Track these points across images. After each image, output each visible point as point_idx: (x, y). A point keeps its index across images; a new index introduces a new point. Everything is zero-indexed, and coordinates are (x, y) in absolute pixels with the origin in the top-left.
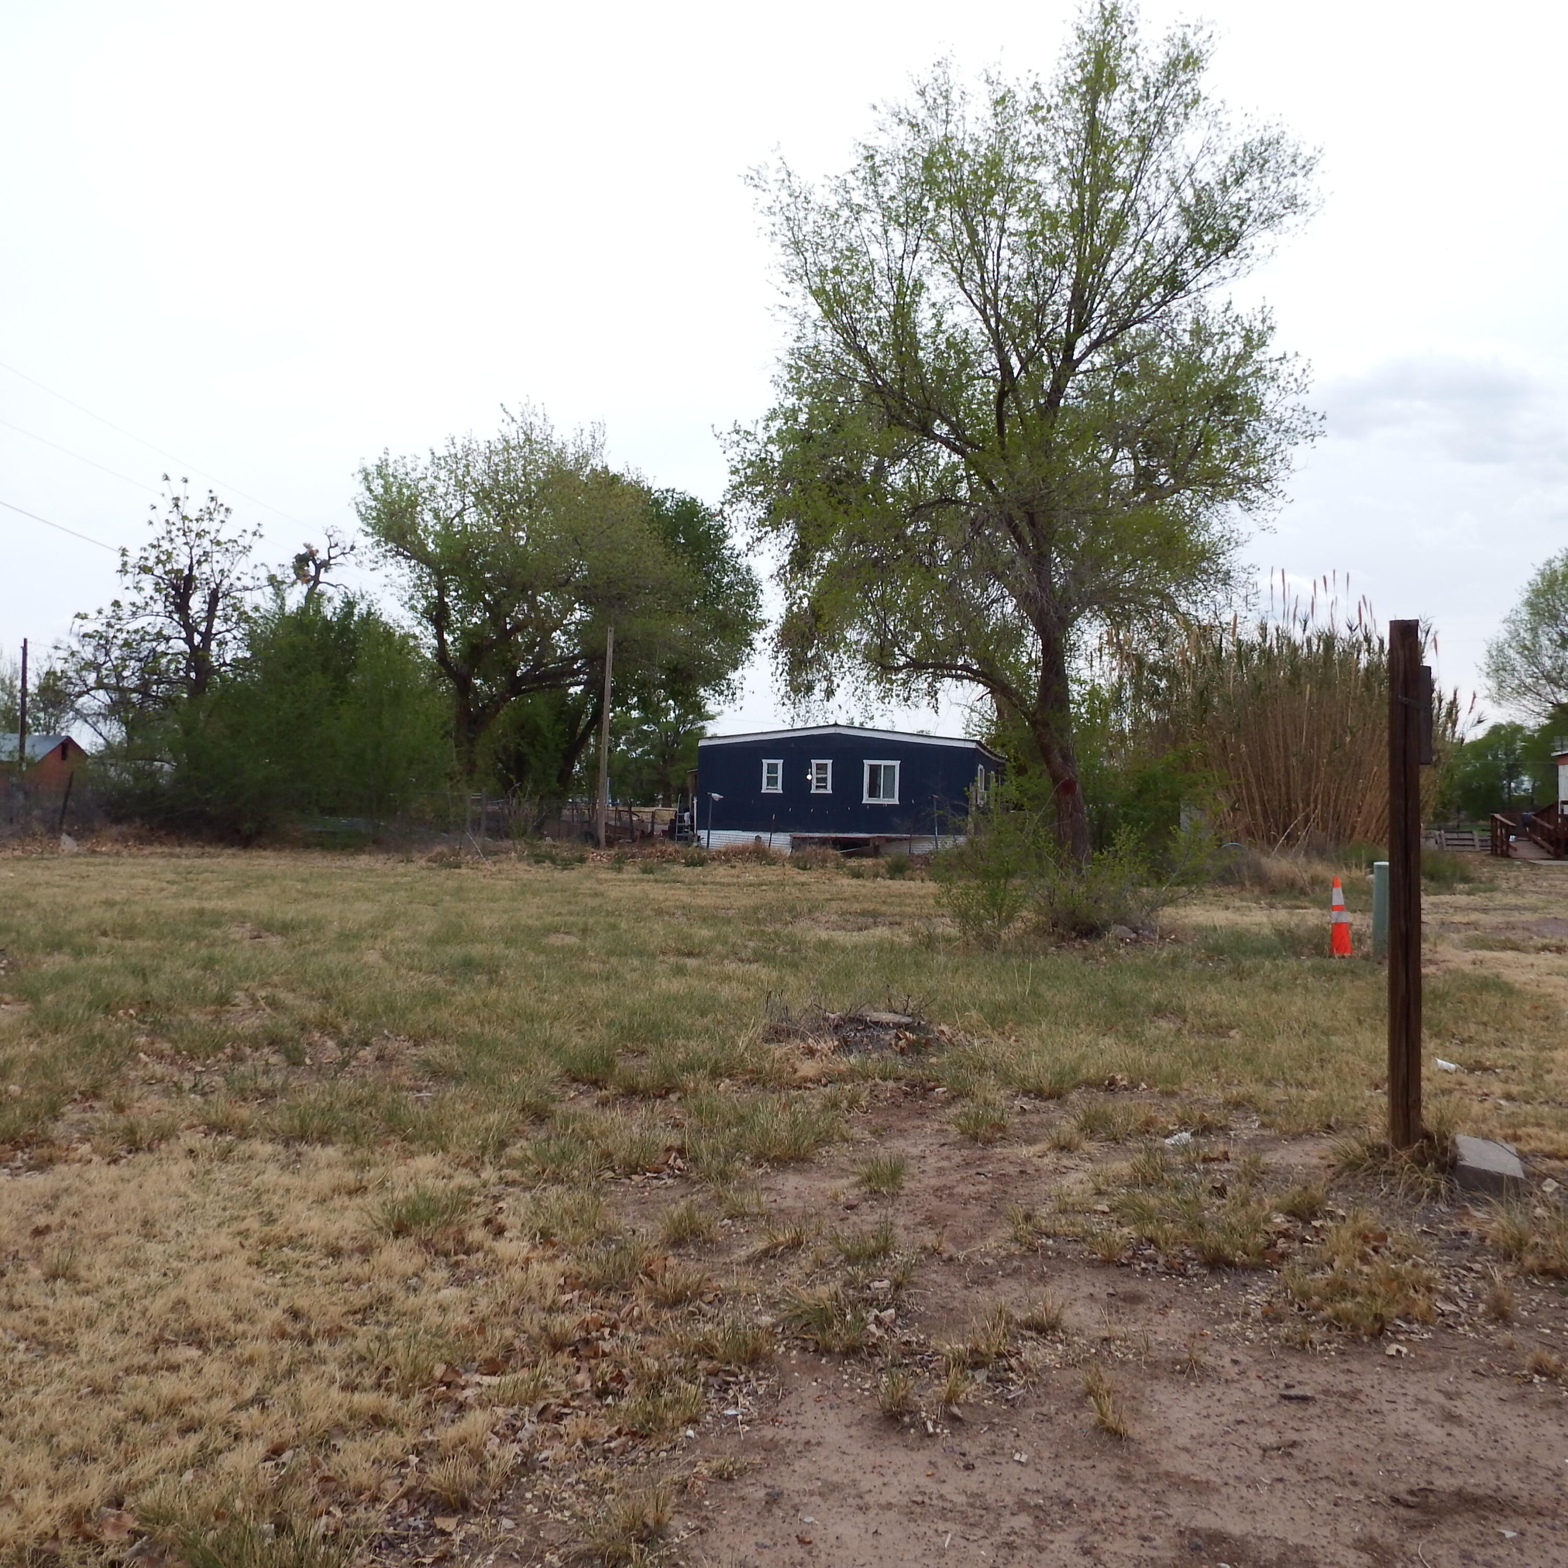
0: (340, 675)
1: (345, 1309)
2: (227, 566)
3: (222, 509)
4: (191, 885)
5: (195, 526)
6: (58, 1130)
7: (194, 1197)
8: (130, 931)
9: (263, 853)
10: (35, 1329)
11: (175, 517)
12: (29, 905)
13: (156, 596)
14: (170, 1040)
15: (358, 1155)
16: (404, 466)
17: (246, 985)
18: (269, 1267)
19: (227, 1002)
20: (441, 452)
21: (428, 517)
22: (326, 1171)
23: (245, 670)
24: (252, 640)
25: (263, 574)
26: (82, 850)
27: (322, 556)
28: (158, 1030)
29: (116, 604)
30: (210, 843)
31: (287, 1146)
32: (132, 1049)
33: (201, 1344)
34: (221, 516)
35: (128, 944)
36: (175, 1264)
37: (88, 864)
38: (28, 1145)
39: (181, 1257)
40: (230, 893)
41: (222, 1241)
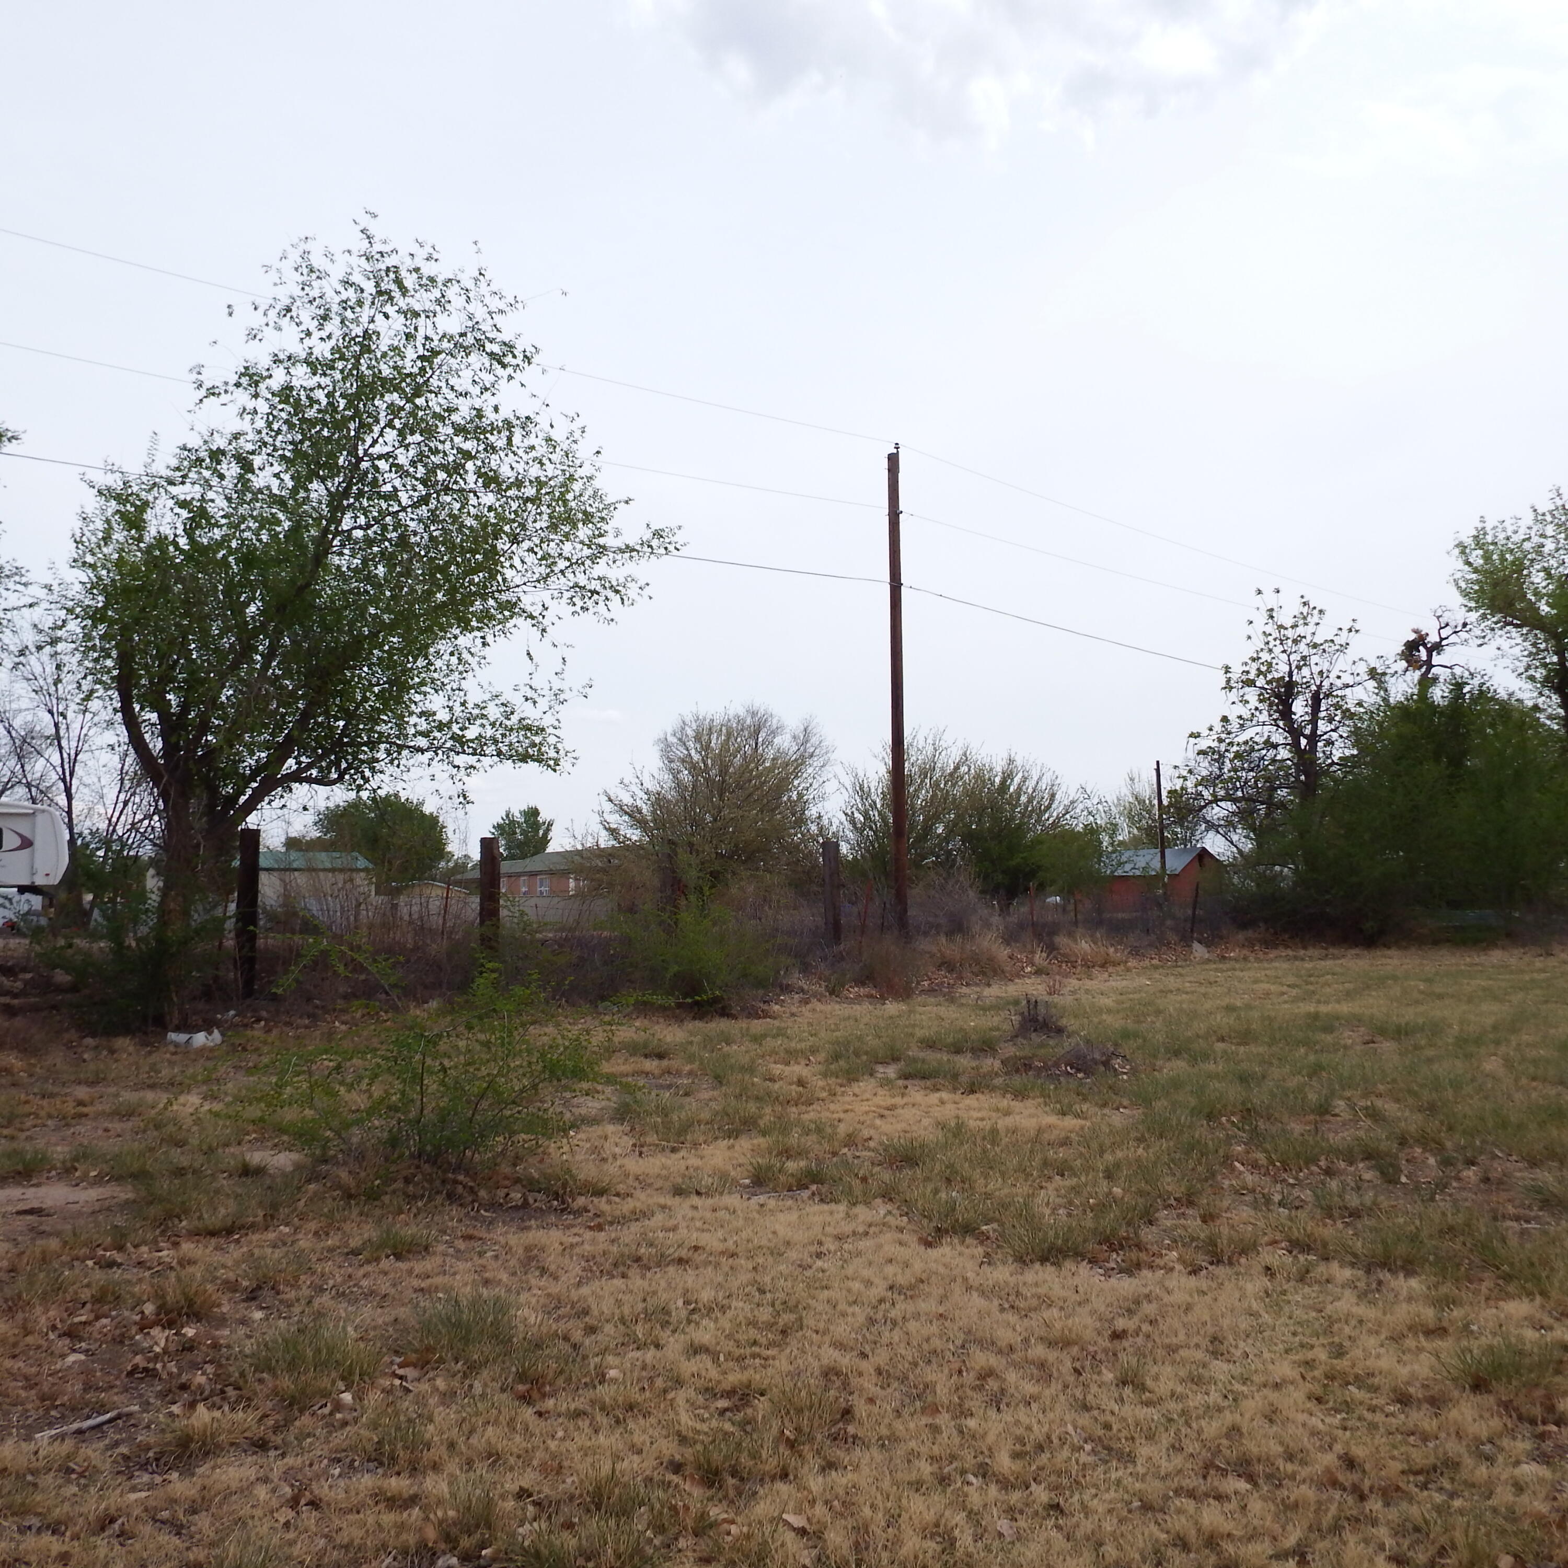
0: (1456, 762)
1: (1406, 1467)
2: (1325, 666)
3: (1316, 612)
4: (1311, 988)
5: (1290, 633)
6: (1148, 1234)
7: (1266, 1318)
8: (1245, 1037)
9: (1388, 952)
10: (1101, 1432)
11: (1270, 629)
12: (1158, 1012)
13: (1261, 706)
14: (1266, 1151)
15: (1444, 1290)
16: (1504, 530)
17: (1348, 1094)
18: (1331, 1404)
19: (1327, 1112)
20: (1545, 506)
21: (1538, 578)
22: (1404, 1305)
23: (1353, 767)
24: (1357, 736)
25: (1362, 668)
26: (1213, 956)
27: (1433, 638)
28: (1256, 1138)
29: (1225, 719)
30: (1333, 944)
31: (1368, 1272)
32: (1227, 1157)
33: (1251, 1478)
34: (1316, 619)
35: (1242, 1049)
36: (1237, 1387)
37: (1216, 970)
38: (1122, 1247)
39: (1245, 1381)
40: (1349, 995)
41: (1285, 1369)
